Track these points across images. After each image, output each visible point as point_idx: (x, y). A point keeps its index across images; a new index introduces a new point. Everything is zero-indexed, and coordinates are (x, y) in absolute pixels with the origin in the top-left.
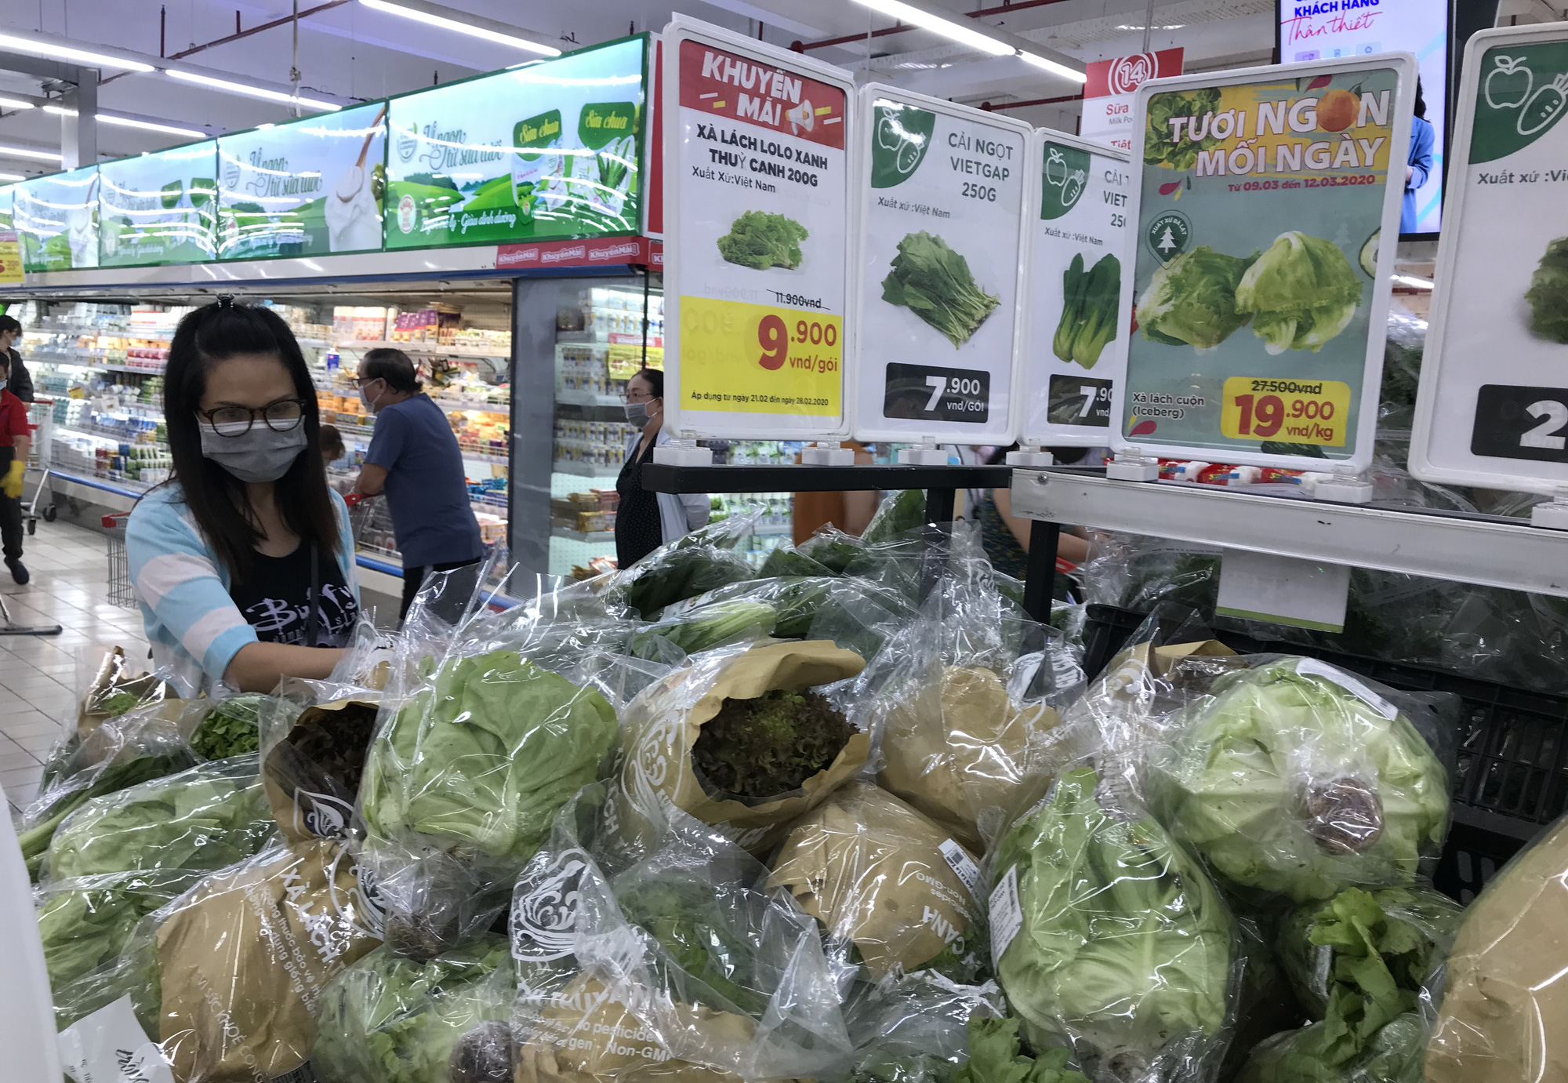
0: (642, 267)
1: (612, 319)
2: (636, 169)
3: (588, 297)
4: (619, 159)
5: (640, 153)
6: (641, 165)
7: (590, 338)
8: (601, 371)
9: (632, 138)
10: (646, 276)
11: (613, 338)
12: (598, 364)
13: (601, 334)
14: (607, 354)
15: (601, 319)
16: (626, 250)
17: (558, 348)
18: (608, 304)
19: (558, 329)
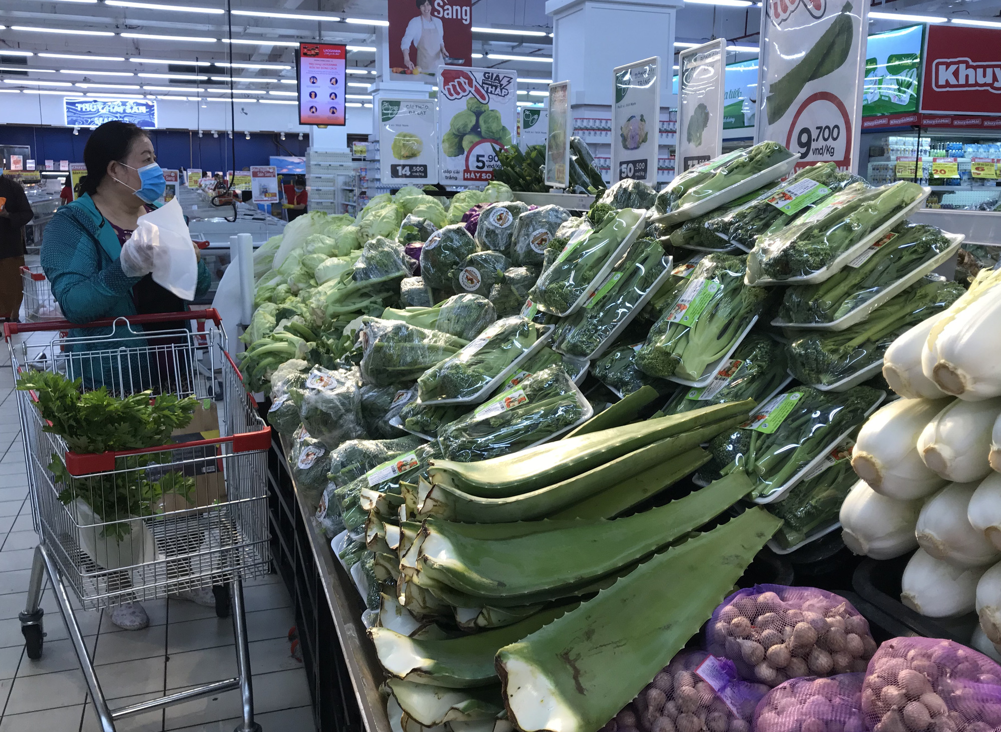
0: (917, 126)
1: (898, 150)
2: (917, 83)
3: (887, 141)
4: (908, 79)
5: (919, 77)
6: (919, 82)
7: (888, 159)
8: (892, 174)
9: (915, 69)
10: (919, 130)
11: (898, 159)
12: (890, 171)
13: (893, 157)
14: (895, 166)
15: (892, 150)
16: (910, 119)
17: (870, 165)
18: (896, 143)
19: (870, 156)
